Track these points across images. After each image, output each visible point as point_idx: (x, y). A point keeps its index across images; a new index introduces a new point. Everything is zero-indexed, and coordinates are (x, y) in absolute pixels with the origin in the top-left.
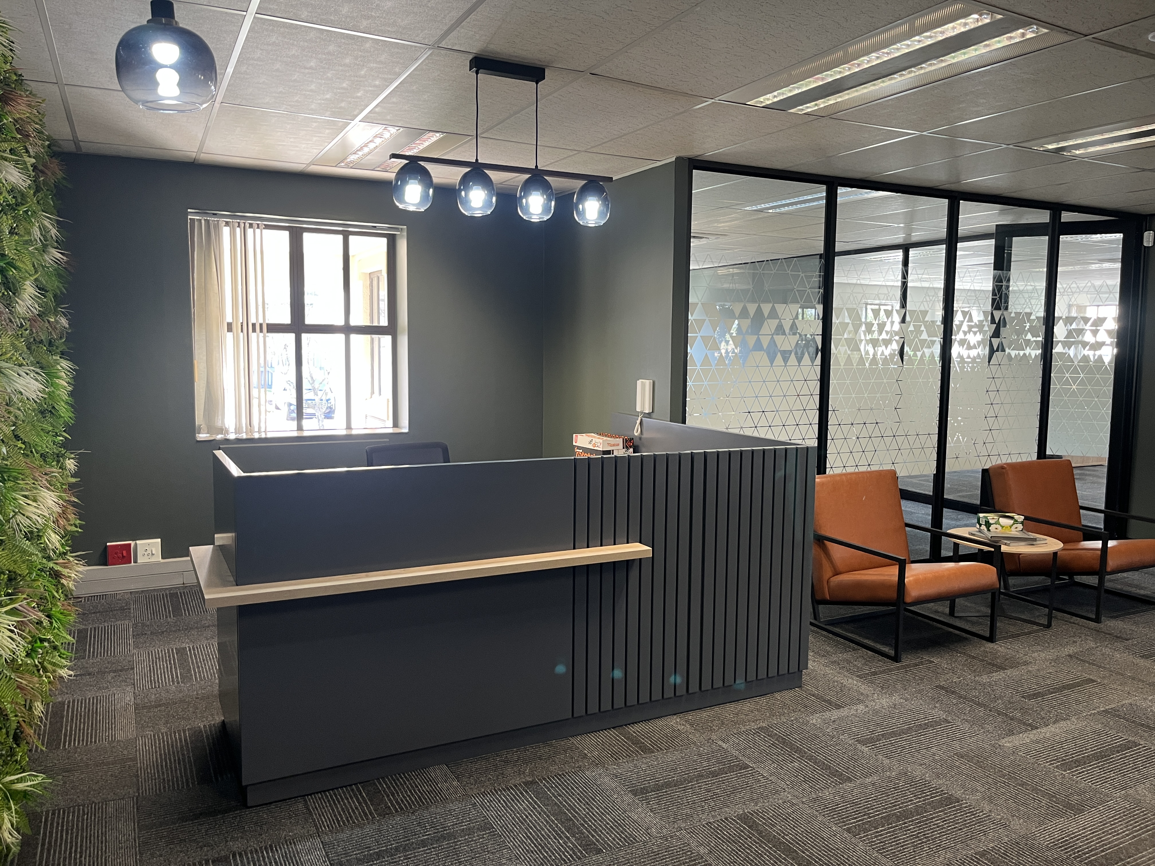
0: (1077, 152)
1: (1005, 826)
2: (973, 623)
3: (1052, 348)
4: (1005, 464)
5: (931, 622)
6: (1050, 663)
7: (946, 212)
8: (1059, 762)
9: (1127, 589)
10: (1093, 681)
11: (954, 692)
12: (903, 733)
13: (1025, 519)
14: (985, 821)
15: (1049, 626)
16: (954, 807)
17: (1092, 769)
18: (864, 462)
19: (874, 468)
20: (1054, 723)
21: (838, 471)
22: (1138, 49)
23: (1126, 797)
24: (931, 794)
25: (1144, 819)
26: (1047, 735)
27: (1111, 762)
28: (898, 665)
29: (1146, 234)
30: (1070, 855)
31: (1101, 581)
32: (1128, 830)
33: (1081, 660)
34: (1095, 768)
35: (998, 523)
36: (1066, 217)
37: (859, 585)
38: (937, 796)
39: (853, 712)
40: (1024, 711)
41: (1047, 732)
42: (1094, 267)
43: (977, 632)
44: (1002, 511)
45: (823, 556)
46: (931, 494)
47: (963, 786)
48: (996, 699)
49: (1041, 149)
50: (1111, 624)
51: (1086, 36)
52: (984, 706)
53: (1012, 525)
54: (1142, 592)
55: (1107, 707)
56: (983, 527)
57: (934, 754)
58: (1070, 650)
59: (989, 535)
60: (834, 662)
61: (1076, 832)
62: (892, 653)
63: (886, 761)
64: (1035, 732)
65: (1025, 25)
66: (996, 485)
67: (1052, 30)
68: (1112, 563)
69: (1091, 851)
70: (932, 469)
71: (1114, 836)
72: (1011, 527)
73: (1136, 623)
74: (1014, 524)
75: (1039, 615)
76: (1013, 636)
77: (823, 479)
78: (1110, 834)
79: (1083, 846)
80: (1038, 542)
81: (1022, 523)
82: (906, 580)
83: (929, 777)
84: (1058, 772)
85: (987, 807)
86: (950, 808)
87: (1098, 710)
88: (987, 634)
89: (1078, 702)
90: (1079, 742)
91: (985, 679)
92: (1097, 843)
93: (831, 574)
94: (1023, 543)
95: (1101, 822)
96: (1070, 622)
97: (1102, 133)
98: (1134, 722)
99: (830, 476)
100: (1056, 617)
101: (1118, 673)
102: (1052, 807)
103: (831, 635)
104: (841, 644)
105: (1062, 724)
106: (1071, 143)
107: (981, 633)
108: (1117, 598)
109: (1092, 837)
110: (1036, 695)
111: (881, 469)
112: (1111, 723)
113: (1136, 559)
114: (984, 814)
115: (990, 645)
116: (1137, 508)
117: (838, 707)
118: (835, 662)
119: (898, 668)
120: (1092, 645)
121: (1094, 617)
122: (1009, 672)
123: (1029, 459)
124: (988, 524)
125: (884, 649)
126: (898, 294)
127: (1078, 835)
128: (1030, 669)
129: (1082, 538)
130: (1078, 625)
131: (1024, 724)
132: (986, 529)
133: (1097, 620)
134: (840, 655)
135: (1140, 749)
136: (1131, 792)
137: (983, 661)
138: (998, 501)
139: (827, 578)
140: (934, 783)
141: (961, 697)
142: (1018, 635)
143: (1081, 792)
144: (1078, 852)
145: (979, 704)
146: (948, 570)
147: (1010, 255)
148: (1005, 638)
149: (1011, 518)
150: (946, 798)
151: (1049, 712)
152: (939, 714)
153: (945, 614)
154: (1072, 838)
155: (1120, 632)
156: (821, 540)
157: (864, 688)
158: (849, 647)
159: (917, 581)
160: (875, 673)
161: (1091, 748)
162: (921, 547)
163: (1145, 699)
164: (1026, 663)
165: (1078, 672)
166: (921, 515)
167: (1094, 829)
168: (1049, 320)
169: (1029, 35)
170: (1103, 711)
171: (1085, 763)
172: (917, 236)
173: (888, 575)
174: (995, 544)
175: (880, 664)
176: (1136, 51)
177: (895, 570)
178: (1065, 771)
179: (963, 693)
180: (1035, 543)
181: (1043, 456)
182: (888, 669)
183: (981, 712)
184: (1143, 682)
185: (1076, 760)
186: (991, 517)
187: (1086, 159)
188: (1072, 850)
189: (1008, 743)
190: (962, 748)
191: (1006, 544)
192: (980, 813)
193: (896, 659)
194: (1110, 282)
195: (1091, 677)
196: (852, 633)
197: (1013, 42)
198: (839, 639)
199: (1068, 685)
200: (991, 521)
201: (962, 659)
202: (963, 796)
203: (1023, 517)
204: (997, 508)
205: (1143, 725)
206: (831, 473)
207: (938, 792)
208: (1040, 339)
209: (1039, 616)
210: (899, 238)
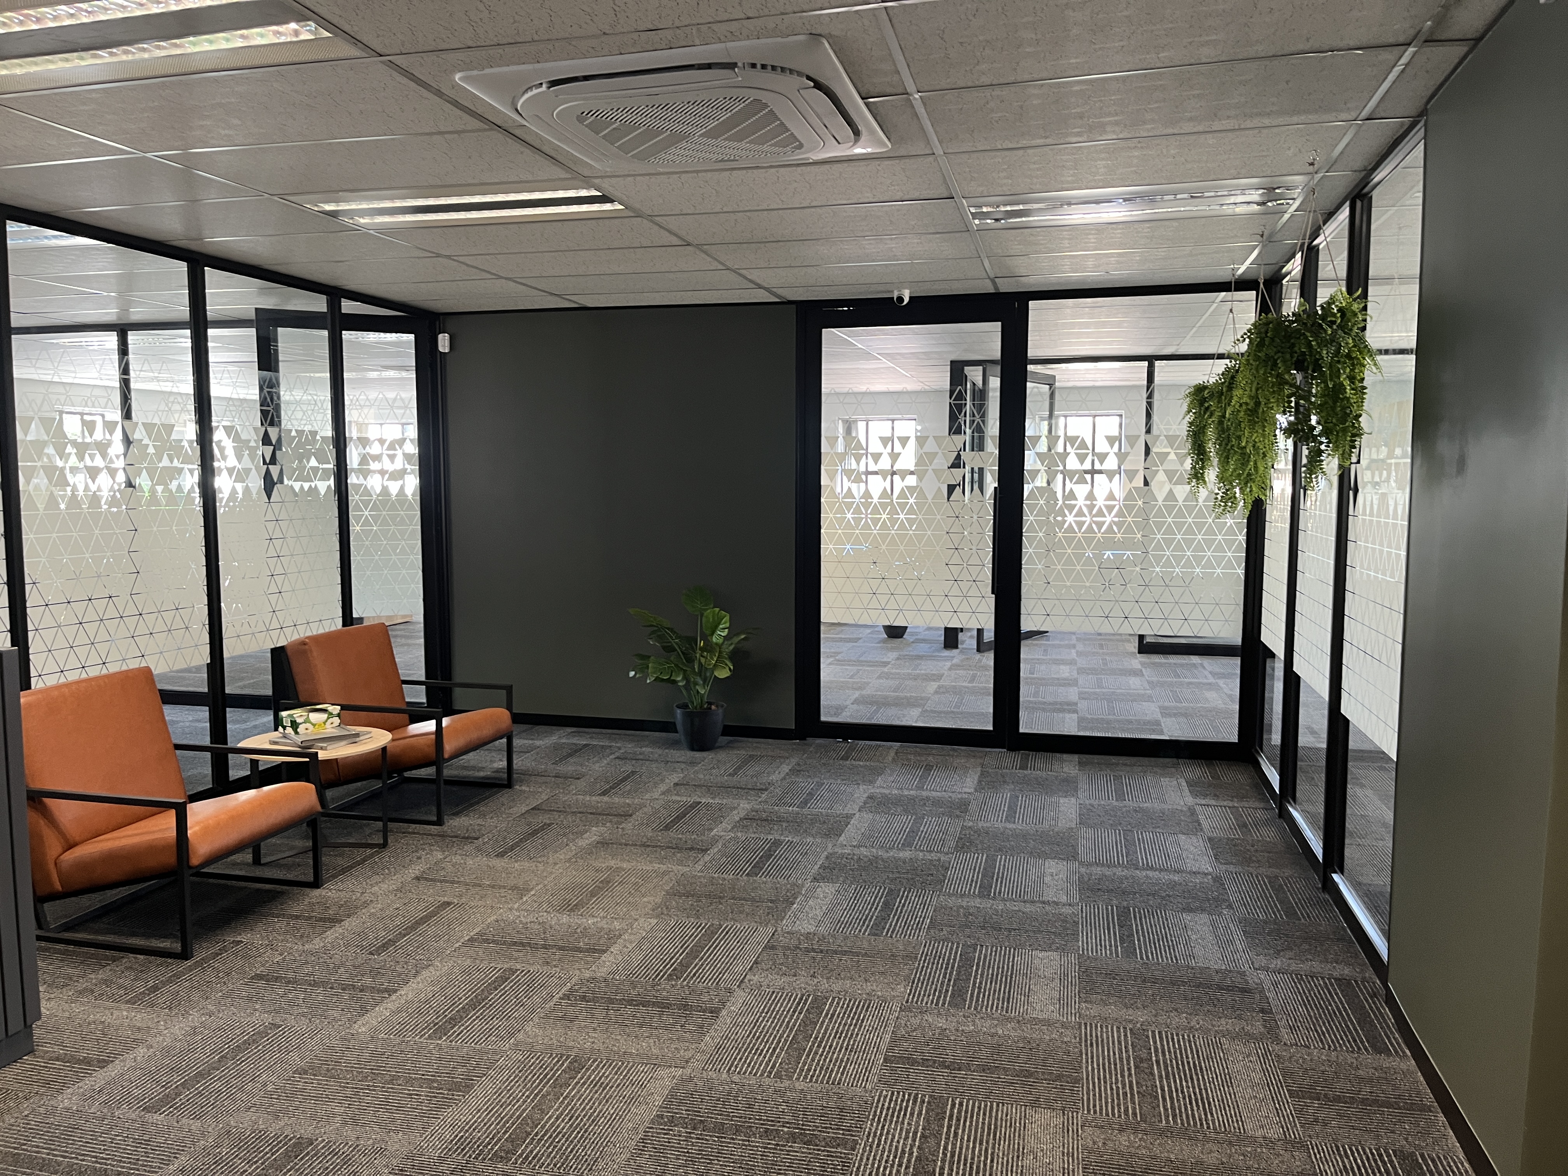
0: (362, 221)
1: (382, 1151)
2: (288, 867)
3: (347, 479)
4: (307, 638)
5: (229, 883)
6: (396, 895)
7: (186, 282)
8: (431, 1029)
9: (465, 773)
10: (449, 904)
11: (277, 977)
12: (214, 1069)
13: (342, 709)
14: (353, 1156)
15: (384, 845)
16: (308, 1154)
17: (472, 1023)
18: (94, 659)
19: (113, 668)
20: (415, 976)
21: (51, 681)
22: (442, 90)
23: (516, 1047)
24: (271, 1150)
25: (541, 1067)
26: (410, 996)
27: (491, 1005)
28: (189, 963)
29: (440, 336)
30: (470, 1156)
31: (439, 772)
32: (527, 1090)
33: (432, 880)
34: (474, 1020)
35: (307, 721)
36: (348, 306)
37: (111, 858)
38: (281, 1148)
39: (129, 1063)
40: (375, 973)
41: (407, 993)
42: (374, 375)
43: (295, 879)
44: (310, 703)
45: (42, 822)
46: (206, 690)
47: (313, 1117)
48: (337, 967)
49: (316, 209)
50: (456, 823)
51: (381, 56)
52: (323, 984)
53: (326, 721)
54: (482, 774)
55: (472, 934)
56: (289, 730)
57: (265, 1085)
58: (415, 870)
59: (299, 739)
60: (81, 993)
61: (470, 1121)
62: (177, 947)
63: (196, 1125)
64: (393, 997)
65: (301, 18)
66: (297, 667)
67: (336, 35)
68: (449, 747)
69: (493, 1138)
70: (204, 656)
71: (513, 1106)
72: (325, 723)
73: (483, 816)
74: (328, 718)
75: (371, 833)
76: (344, 871)
77: (30, 698)
78: (509, 1104)
79: (482, 1136)
80: (361, 738)
81: (339, 715)
82: (189, 832)
83: (264, 1123)
84: (432, 1044)
85: (350, 1133)
86: (302, 1159)
87: (462, 940)
88: (311, 878)
89: (437, 937)
90: (449, 991)
91: (317, 944)
92: (497, 1124)
93: (60, 850)
94: (344, 743)
95: (495, 1093)
96: (409, 833)
97: (392, 198)
98: (505, 943)
99: (41, 691)
100: (391, 831)
101: (475, 885)
102: (435, 1097)
103: (71, 948)
104: (92, 956)
105: (425, 973)
106: (353, 206)
107: (302, 878)
108: (455, 789)
109: (489, 1120)
110: (385, 947)
111: (124, 668)
112: (481, 953)
113: (474, 736)
114: (350, 1147)
115: (316, 892)
116: (462, 671)
117: (103, 1064)
118: (85, 989)
119: (190, 969)
120: (440, 855)
121: (435, 819)
122: (346, 923)
123: (333, 628)
124: (295, 725)
125: (161, 945)
126: (116, 398)
127: (473, 1124)
128: (373, 911)
129: (408, 721)
130: (418, 833)
131: (379, 991)
132: (293, 733)
133: (439, 822)
134: (93, 976)
135: (518, 976)
136: (520, 1036)
137: (310, 918)
138: (303, 689)
139: (55, 856)
140: (275, 1128)
141: (289, 982)
142: (350, 868)
143: (465, 1061)
144: (478, 1146)
145: (315, 984)
146: (249, 802)
147: (276, 351)
148: (334, 876)
149: (324, 711)
150: (295, 1145)
151: (406, 963)
152: (261, 1018)
153: (248, 864)
154: (467, 1131)
155: (467, 830)
156: (36, 798)
157: (140, 1017)
158: (107, 958)
159: (207, 831)
160: (155, 989)
161: (464, 995)
162: (195, 772)
163: (511, 909)
164: (366, 904)
165: (431, 895)
166: (187, 724)
167: (490, 1105)
168: (340, 441)
169: (305, 36)
170: (469, 940)
171: (462, 1018)
172: (137, 314)
173: (160, 831)
174: (307, 750)
175: (160, 970)
176: (439, 93)
177: (169, 819)
178: (440, 1038)
179: (291, 975)
180: (358, 739)
181: (349, 623)
182: (174, 975)
183: (319, 994)
184: (504, 887)
185: (450, 1018)
186: (298, 714)
187: (371, 232)
188: (470, 1148)
189: (363, 1027)
190: (302, 1060)
191: (322, 748)
192: (344, 1147)
193: (185, 955)
194: (404, 395)
195: (446, 899)
196: (107, 933)
197: (283, 39)
198: (85, 949)
199: (421, 918)
200: (299, 720)
201: (280, 924)
202: (317, 1131)
203: (339, 707)
204: (302, 699)
205: (515, 944)
206: (41, 685)
207: (281, 1141)
208: (331, 466)
209: (370, 835)
210: (110, 314)
